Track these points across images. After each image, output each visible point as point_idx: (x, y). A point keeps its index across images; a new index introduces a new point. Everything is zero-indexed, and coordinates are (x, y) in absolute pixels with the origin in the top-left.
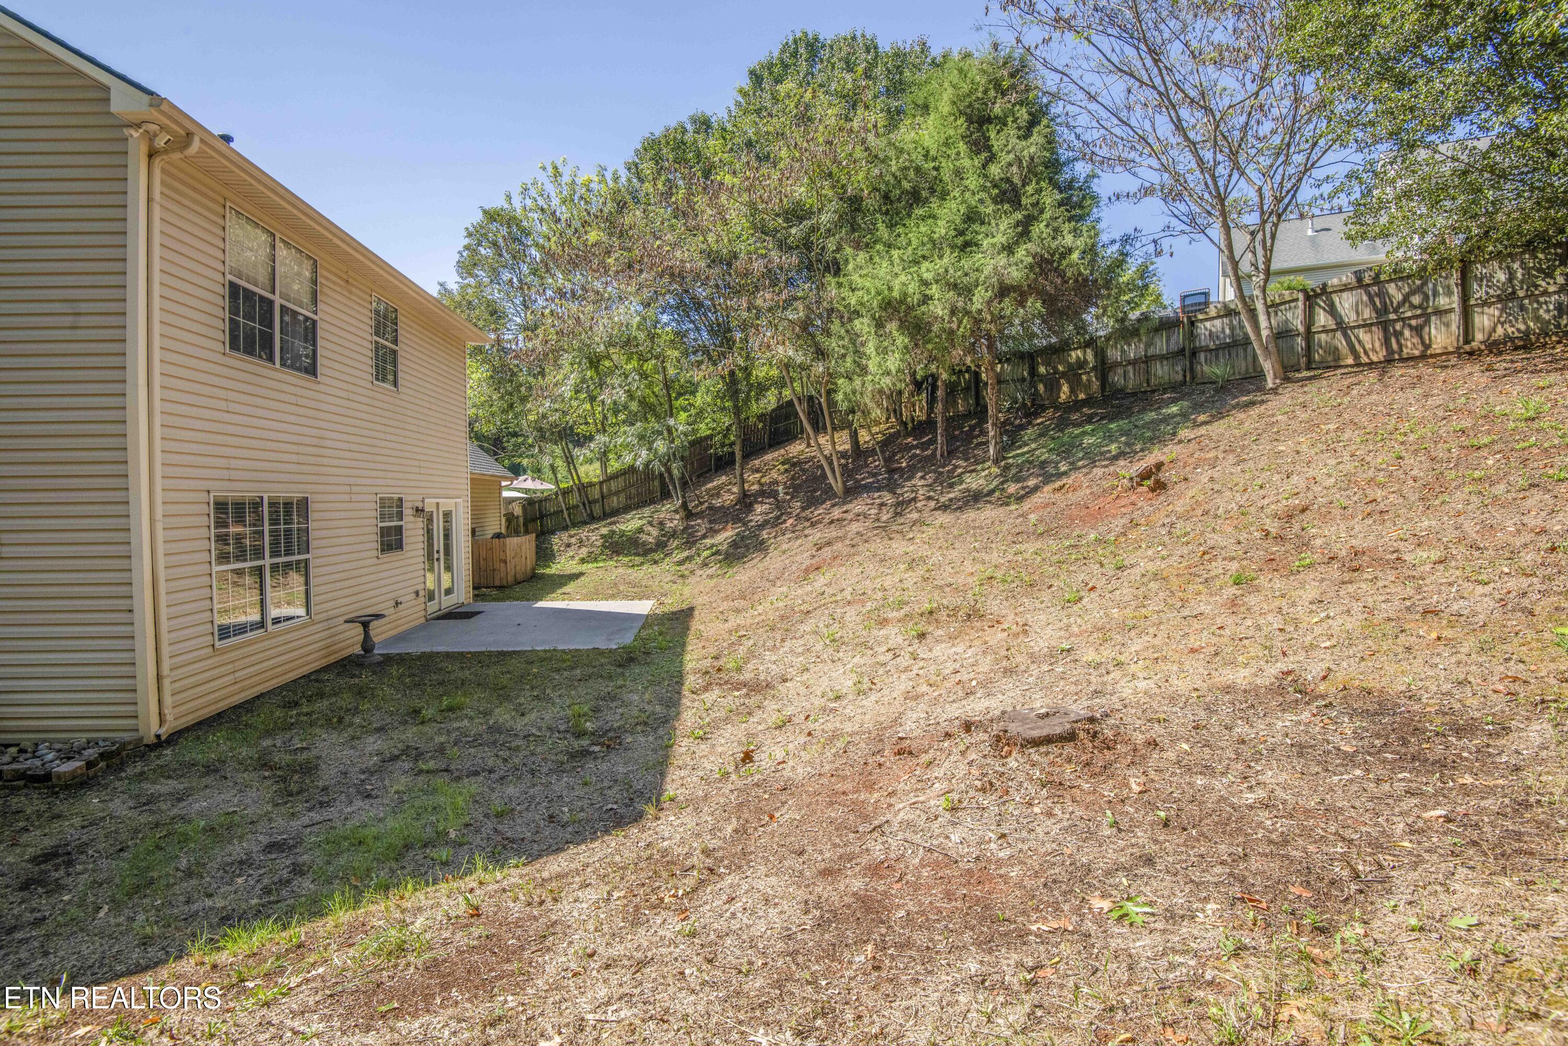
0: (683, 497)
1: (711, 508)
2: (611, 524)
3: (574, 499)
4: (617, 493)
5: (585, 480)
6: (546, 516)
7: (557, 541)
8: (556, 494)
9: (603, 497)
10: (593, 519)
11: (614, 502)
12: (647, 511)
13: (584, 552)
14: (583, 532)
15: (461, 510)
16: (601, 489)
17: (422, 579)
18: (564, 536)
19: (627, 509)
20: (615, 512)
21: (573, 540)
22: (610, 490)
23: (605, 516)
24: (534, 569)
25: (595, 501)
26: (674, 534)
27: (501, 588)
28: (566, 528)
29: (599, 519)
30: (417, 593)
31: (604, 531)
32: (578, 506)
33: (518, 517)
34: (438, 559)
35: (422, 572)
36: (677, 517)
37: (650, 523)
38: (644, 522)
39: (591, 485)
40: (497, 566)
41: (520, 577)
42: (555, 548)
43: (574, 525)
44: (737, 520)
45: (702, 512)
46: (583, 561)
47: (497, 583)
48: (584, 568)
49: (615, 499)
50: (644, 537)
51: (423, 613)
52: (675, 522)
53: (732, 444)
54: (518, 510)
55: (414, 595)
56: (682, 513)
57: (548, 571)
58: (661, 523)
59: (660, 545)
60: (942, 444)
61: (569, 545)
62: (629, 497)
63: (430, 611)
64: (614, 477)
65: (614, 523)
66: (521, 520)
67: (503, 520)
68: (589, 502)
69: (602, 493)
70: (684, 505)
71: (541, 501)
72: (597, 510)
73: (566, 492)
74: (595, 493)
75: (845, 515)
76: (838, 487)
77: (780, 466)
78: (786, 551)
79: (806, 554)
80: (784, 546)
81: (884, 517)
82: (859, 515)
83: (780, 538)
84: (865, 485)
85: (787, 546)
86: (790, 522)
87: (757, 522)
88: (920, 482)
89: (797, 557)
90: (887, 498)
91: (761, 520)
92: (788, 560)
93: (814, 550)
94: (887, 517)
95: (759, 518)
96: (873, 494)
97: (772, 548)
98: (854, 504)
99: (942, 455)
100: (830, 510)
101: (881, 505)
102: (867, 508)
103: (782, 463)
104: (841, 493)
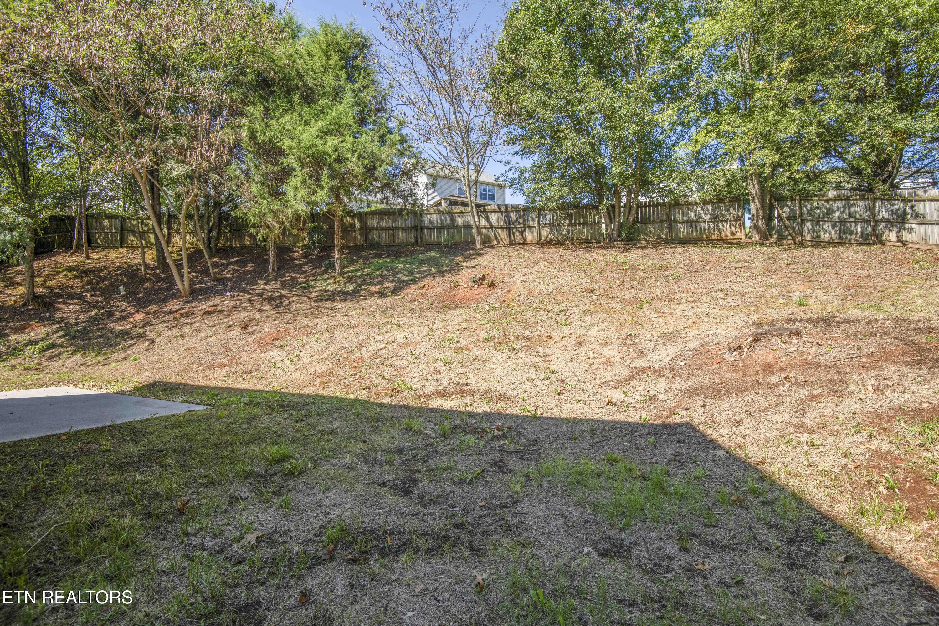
44: (39, 318)
60: (274, 262)
75: (219, 308)
76: (184, 289)
77: (65, 273)
78: (181, 336)
79: (232, 333)
80: (170, 333)
81: (264, 308)
82: (235, 307)
83: (148, 327)
84: (205, 288)
85: (174, 332)
86: (139, 317)
87: (76, 319)
88: (268, 287)
89: (223, 336)
90: (249, 297)
91: (82, 317)
92: (213, 339)
93: (237, 329)
94: (267, 308)
95: (75, 316)
96: (228, 294)
97: (151, 335)
98: (217, 300)
99: (273, 270)
100: (189, 305)
101: (249, 300)
102: (238, 303)
103: (64, 270)
104: (187, 293)
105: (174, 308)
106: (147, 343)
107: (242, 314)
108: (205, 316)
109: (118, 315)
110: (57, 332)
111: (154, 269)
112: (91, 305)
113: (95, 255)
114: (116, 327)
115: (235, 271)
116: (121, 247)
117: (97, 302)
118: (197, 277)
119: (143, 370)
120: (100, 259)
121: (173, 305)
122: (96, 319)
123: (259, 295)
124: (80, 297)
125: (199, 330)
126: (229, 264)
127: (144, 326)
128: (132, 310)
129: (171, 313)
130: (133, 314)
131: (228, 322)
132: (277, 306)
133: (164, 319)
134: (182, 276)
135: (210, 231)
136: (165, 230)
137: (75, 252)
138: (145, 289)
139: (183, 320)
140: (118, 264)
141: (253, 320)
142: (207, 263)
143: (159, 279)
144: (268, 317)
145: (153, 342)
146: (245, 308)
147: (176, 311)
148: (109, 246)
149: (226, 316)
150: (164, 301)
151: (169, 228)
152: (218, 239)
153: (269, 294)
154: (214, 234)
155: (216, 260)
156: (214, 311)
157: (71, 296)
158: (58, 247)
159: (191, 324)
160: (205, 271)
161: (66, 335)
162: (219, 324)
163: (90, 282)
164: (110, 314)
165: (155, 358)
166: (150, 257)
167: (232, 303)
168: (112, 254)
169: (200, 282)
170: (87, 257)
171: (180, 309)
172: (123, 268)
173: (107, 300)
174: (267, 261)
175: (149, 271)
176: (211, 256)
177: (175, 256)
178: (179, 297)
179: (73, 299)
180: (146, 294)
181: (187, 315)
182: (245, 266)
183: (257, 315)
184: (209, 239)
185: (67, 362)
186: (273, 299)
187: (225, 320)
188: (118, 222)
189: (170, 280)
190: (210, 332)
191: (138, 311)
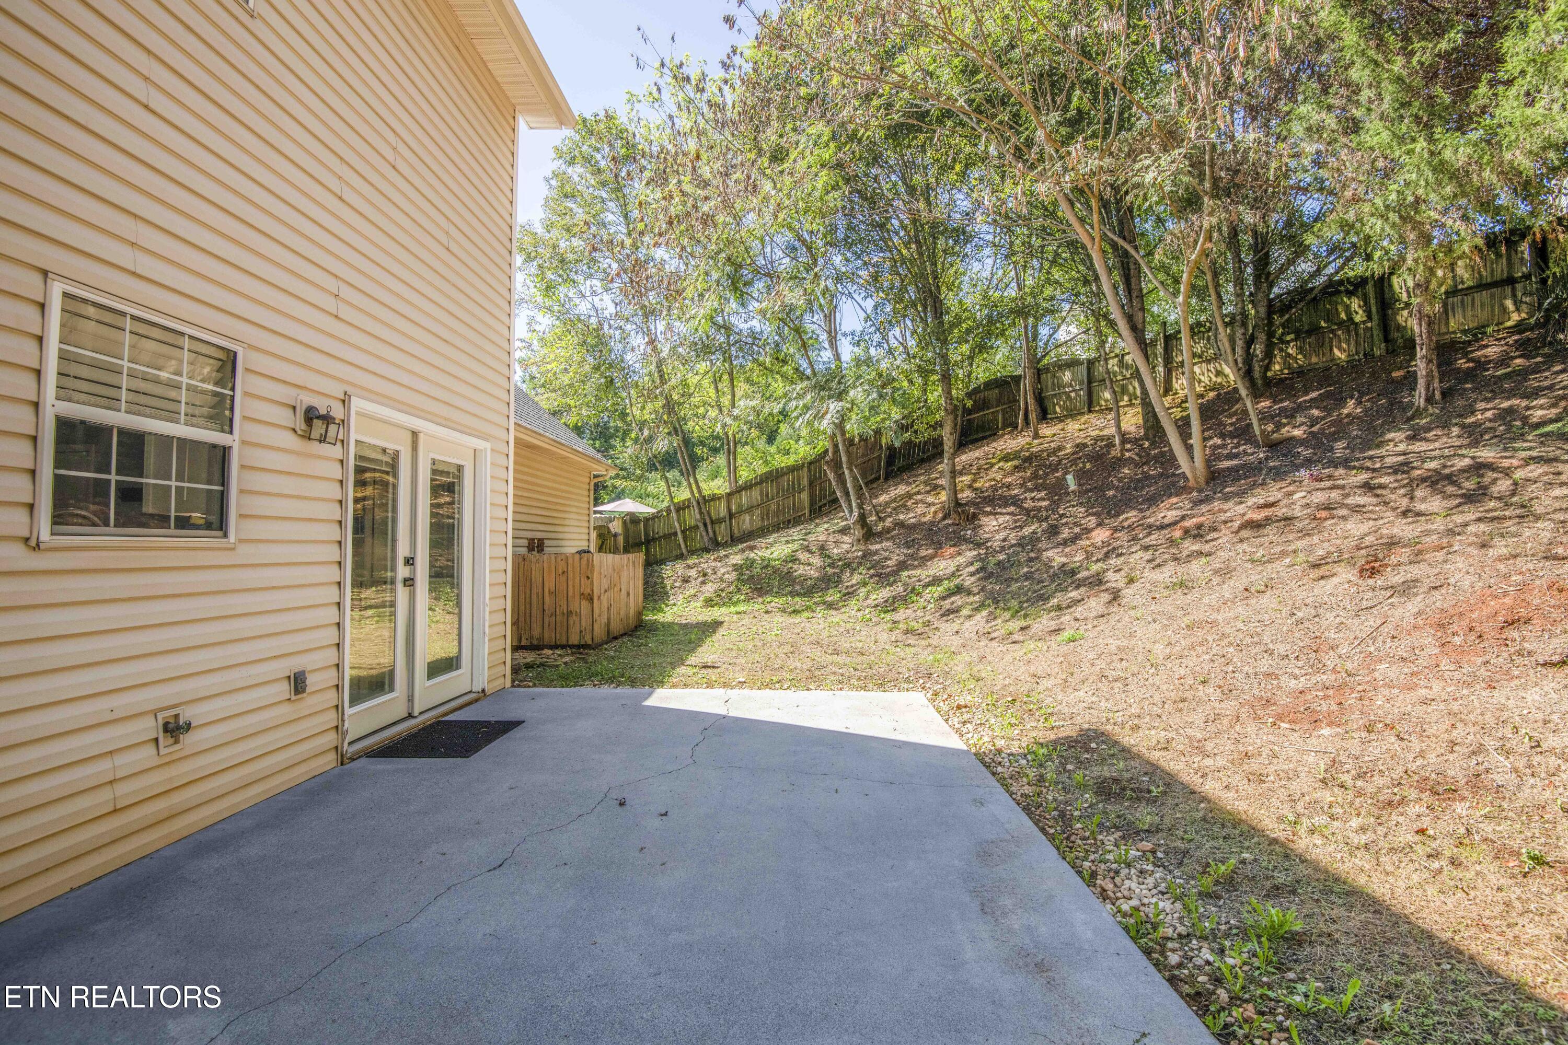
0: (860, 506)
1: (901, 524)
2: (743, 551)
3: (692, 517)
4: (750, 509)
5: (706, 493)
6: (654, 540)
7: (671, 572)
8: (668, 510)
9: (731, 515)
10: (716, 545)
11: (746, 522)
12: (795, 533)
13: (709, 589)
14: (708, 562)
15: (487, 470)
16: (729, 502)
17: (331, 635)
18: (679, 567)
19: (764, 532)
20: (748, 536)
21: (693, 573)
22: (740, 506)
23: (735, 540)
24: (640, 614)
25: (720, 521)
26: (848, 565)
27: (580, 648)
28: (681, 557)
29: (725, 545)
30: (298, 683)
31: (737, 559)
32: (697, 527)
33: (615, 536)
34: (409, 582)
35: (331, 615)
36: (847, 539)
37: (807, 549)
38: (795, 546)
39: (714, 498)
40: (574, 606)
41: (617, 628)
42: (668, 583)
43: (692, 553)
44: (958, 540)
45: (888, 531)
46: (709, 603)
47: (574, 639)
48: (716, 613)
49: (747, 518)
50: (800, 570)
51: (331, 738)
52: (845, 546)
53: (940, 424)
54: (616, 527)
55: (284, 689)
56: (858, 532)
57: (659, 617)
58: (822, 548)
59: (827, 581)
60: (1430, 376)
61: (686, 580)
62: (765, 516)
63: (354, 729)
64: (748, 486)
65: (752, 548)
66: (621, 539)
67: (594, 535)
68: (712, 522)
69: (729, 510)
70: (862, 519)
71: (647, 520)
72: (722, 532)
73: (681, 508)
74: (721, 510)
75: (1281, 512)
76: (1193, 470)
77: (1001, 464)
78: (1182, 584)
79: (1328, 586)
80: (1157, 575)
81: (1420, 507)
82: (1328, 507)
83: (1113, 561)
84: (1242, 466)
85: (1166, 574)
86: (1100, 535)
87: (1004, 540)
88: (1419, 446)
89: (1301, 594)
90: (1363, 477)
91: (1013, 538)
92: (1267, 600)
93: (1345, 575)
94: (1435, 504)
95: (1002, 535)
96: (1303, 473)
97: (1115, 579)
98: (1274, 492)
99: (1429, 400)
100: (1204, 508)
101: (1367, 487)
102: (1335, 495)
103: (1000, 461)
104: (1202, 481)
105: (1172, 515)
106: (1106, 597)
107: (1350, 525)
108: (1245, 533)
109: (1065, 533)
110: (972, 564)
111: (1136, 441)
112: (1031, 515)
113: (1046, 431)
114: (1056, 557)
115: (1314, 421)
116: (1090, 411)
117: (1039, 509)
118: (1224, 446)
119: (1078, 676)
120: (1054, 435)
121: (1167, 512)
122: (1033, 540)
123: (1396, 470)
124: (1015, 501)
125: (1226, 572)
126: (1299, 408)
127: (1107, 556)
128: (1092, 521)
129: (1162, 527)
130: (1092, 530)
131: (1311, 549)
132: (1469, 499)
133: (1148, 541)
134: (1189, 448)
135: (1250, 341)
136: (1161, 369)
137: (1022, 430)
138: (1120, 480)
139: (1190, 546)
140: (1079, 441)
141: (1392, 543)
142: (1245, 412)
143: (1146, 459)
144: (1451, 532)
145: (1116, 596)
146: (1357, 509)
147: (1175, 523)
148: (1072, 414)
149: (1305, 533)
150: (1153, 501)
151: (1168, 360)
152: (1269, 355)
153: (1433, 465)
154: (1258, 349)
155: (1265, 404)
156: (1268, 521)
157: (1006, 501)
158: (1003, 429)
159: (1209, 554)
160: (1243, 433)
161: (982, 569)
162: (1284, 554)
163: (1035, 476)
164: (1054, 531)
165: (1113, 644)
166: (1132, 420)
167: (1319, 498)
168: (1073, 426)
169: (1230, 456)
170: (1036, 436)
171: (1183, 518)
172: (1085, 445)
173: (1055, 505)
174: (1410, 380)
175: (1128, 446)
176: (1256, 395)
177: (1177, 413)
178: (1185, 490)
179: (1006, 505)
180: (1122, 491)
181: (1197, 533)
182: (1342, 402)
183: (1403, 529)
184: (1249, 357)
185: (967, 624)
186: (1450, 479)
187: (1299, 544)
188: (1082, 371)
189: (1168, 460)
190: (1257, 577)
191: (1100, 525)
